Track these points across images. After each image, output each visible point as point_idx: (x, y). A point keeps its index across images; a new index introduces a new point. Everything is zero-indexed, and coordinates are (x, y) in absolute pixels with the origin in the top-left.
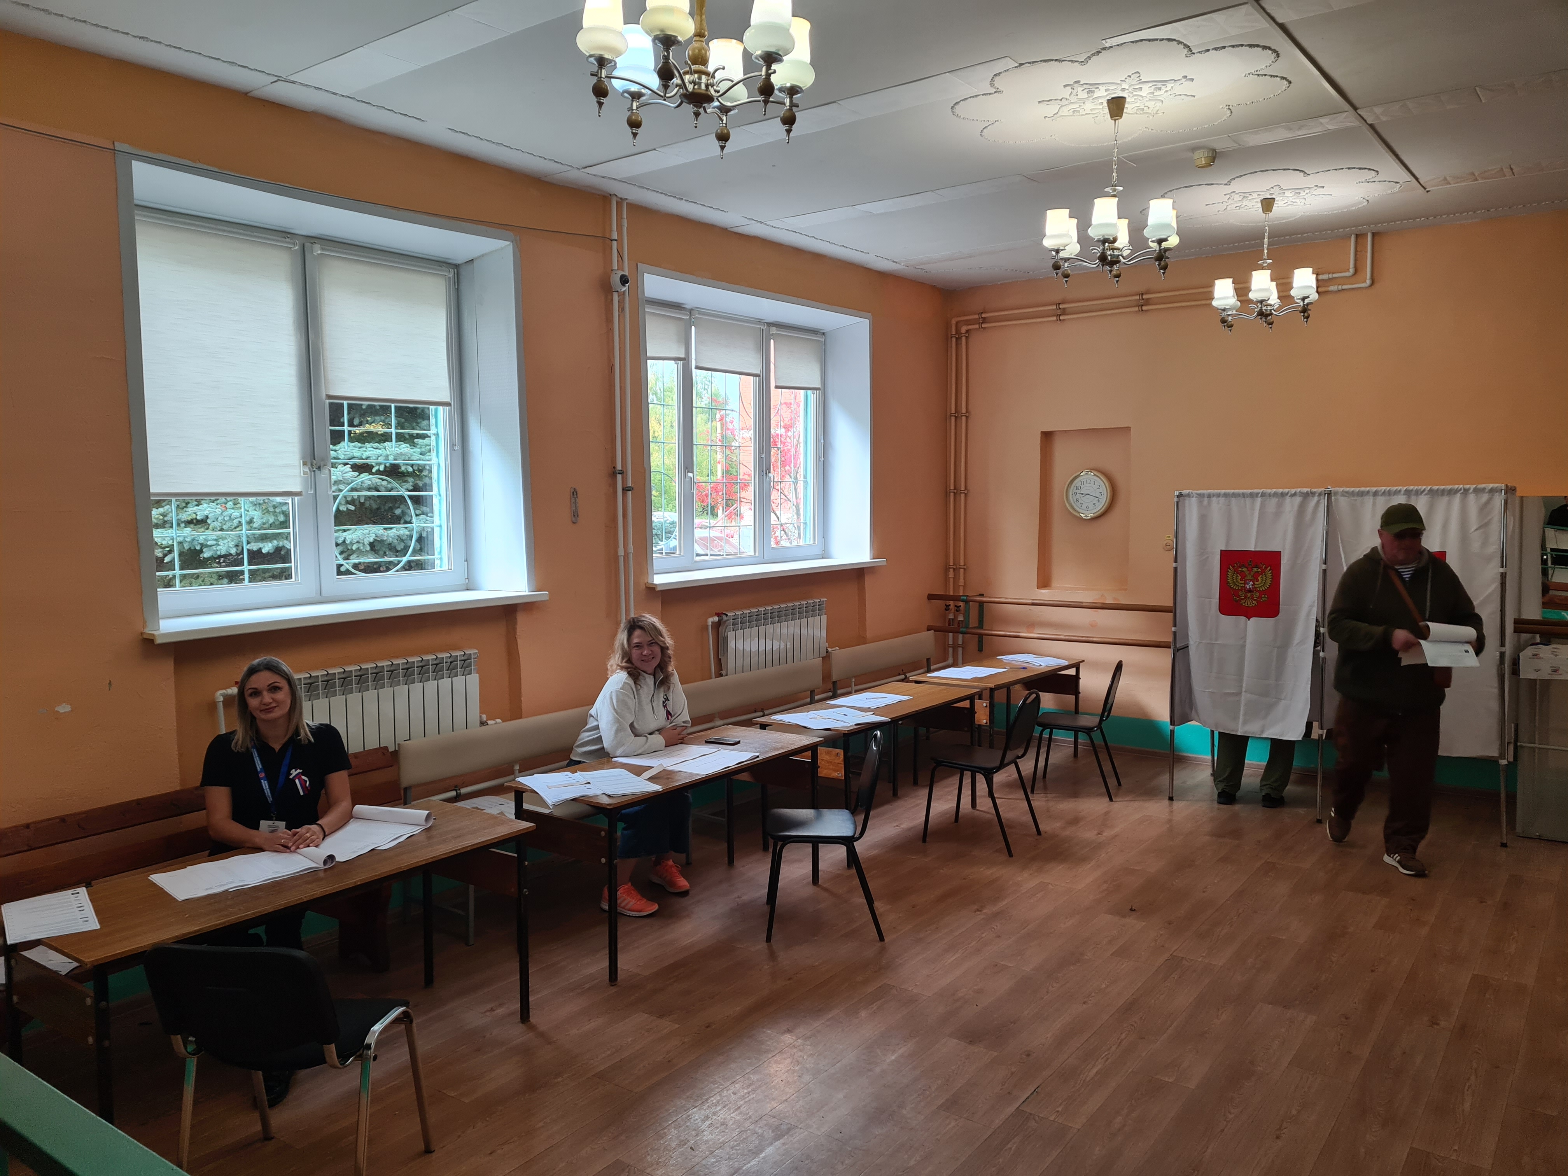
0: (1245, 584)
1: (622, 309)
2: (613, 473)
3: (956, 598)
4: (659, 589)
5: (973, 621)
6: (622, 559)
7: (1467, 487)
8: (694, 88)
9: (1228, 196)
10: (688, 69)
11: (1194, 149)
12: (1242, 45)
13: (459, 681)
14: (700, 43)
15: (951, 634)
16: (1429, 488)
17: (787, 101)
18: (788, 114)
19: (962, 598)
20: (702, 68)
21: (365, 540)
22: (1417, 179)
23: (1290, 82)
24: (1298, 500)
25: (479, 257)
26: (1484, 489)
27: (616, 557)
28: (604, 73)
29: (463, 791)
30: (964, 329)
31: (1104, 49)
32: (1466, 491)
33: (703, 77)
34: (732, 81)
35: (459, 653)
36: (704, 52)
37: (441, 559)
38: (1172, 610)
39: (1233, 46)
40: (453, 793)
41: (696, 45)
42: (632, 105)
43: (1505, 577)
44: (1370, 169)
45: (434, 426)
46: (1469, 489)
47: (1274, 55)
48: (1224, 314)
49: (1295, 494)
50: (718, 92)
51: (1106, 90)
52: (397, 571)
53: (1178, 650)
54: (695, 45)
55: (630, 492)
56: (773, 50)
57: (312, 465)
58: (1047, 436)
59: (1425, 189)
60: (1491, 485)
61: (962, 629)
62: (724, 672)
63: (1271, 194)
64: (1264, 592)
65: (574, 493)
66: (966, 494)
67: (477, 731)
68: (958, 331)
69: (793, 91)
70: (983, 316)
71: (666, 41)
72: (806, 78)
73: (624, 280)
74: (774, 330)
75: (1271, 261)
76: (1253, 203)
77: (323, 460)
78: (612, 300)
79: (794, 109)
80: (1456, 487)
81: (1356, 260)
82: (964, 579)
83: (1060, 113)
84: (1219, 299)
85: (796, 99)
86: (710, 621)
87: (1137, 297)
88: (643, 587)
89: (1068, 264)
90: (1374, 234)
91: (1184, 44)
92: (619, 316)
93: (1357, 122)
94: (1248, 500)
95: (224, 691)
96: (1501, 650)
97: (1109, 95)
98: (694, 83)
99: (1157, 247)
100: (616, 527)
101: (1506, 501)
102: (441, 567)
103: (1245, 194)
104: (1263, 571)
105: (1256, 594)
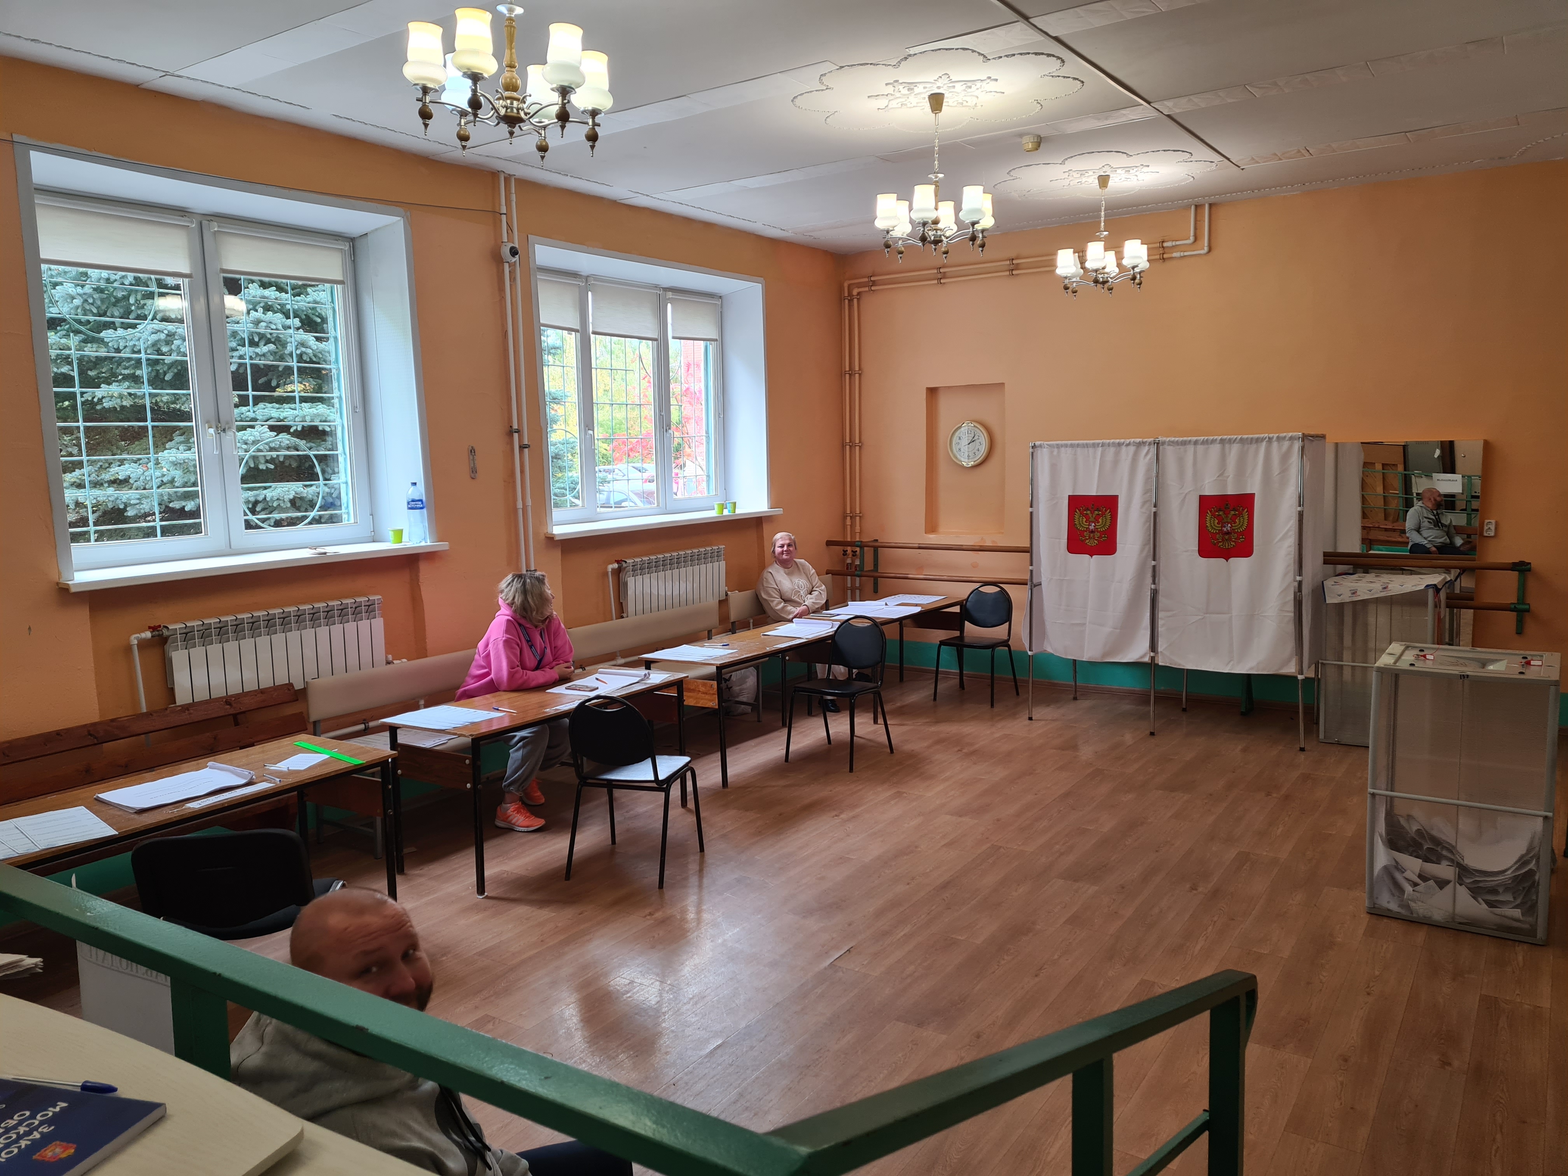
0: (1089, 525)
1: (513, 279)
2: (510, 432)
3: (852, 544)
4: (557, 538)
5: (869, 566)
6: (520, 512)
7: (1271, 435)
8: (506, 111)
9: (1067, 174)
10: (500, 95)
11: (1021, 135)
12: (1029, 53)
13: (364, 624)
14: (510, 73)
15: (849, 578)
16: (1240, 437)
17: (590, 122)
18: (591, 133)
19: (857, 543)
20: (515, 94)
21: (287, 496)
22: (1228, 159)
23: (1083, 82)
24: (1132, 449)
25: (370, 233)
26: (1285, 437)
27: (515, 510)
28: (428, 99)
29: (372, 724)
30: (855, 292)
31: (910, 55)
32: (1270, 439)
33: (515, 102)
34: (541, 105)
35: (363, 599)
36: (514, 80)
37: (348, 513)
38: (1029, 550)
39: (1021, 54)
40: (362, 727)
42: (460, 121)
43: (1302, 515)
44: (1183, 151)
45: (337, 390)
46: (1273, 437)
47: (1059, 61)
48: (1067, 281)
49: (1129, 444)
50: (529, 114)
51: (925, 88)
52: (306, 525)
53: (1035, 586)
54: (507, 74)
55: (526, 450)
56: (566, 84)
57: (217, 427)
58: (932, 392)
59: (1239, 167)
60: (1290, 434)
61: (856, 573)
62: (625, 615)
63: (1104, 172)
64: (1102, 533)
65: (472, 451)
66: (860, 447)
67: (382, 669)
68: (850, 294)
69: (594, 113)
70: (872, 279)
71: (475, 78)
72: (605, 102)
73: (514, 252)
74: (670, 295)
75: (1107, 233)
76: (1090, 180)
77: (227, 423)
78: (503, 270)
79: (596, 128)
80: (1262, 435)
81: (1196, 229)
82: (860, 526)
83: (890, 106)
84: (1062, 267)
85: (598, 119)
86: (610, 567)
87: (1008, 262)
88: (542, 537)
89: (900, 242)
90: (1211, 205)
91: (978, 53)
92: (511, 285)
93: (1156, 114)
94: (1091, 450)
95: (138, 635)
96: (1298, 578)
97: (927, 92)
98: (507, 108)
99: (971, 228)
100: (514, 482)
101: (1303, 448)
102: (348, 521)
103: (1081, 172)
104: (1103, 514)
105: (1097, 535)
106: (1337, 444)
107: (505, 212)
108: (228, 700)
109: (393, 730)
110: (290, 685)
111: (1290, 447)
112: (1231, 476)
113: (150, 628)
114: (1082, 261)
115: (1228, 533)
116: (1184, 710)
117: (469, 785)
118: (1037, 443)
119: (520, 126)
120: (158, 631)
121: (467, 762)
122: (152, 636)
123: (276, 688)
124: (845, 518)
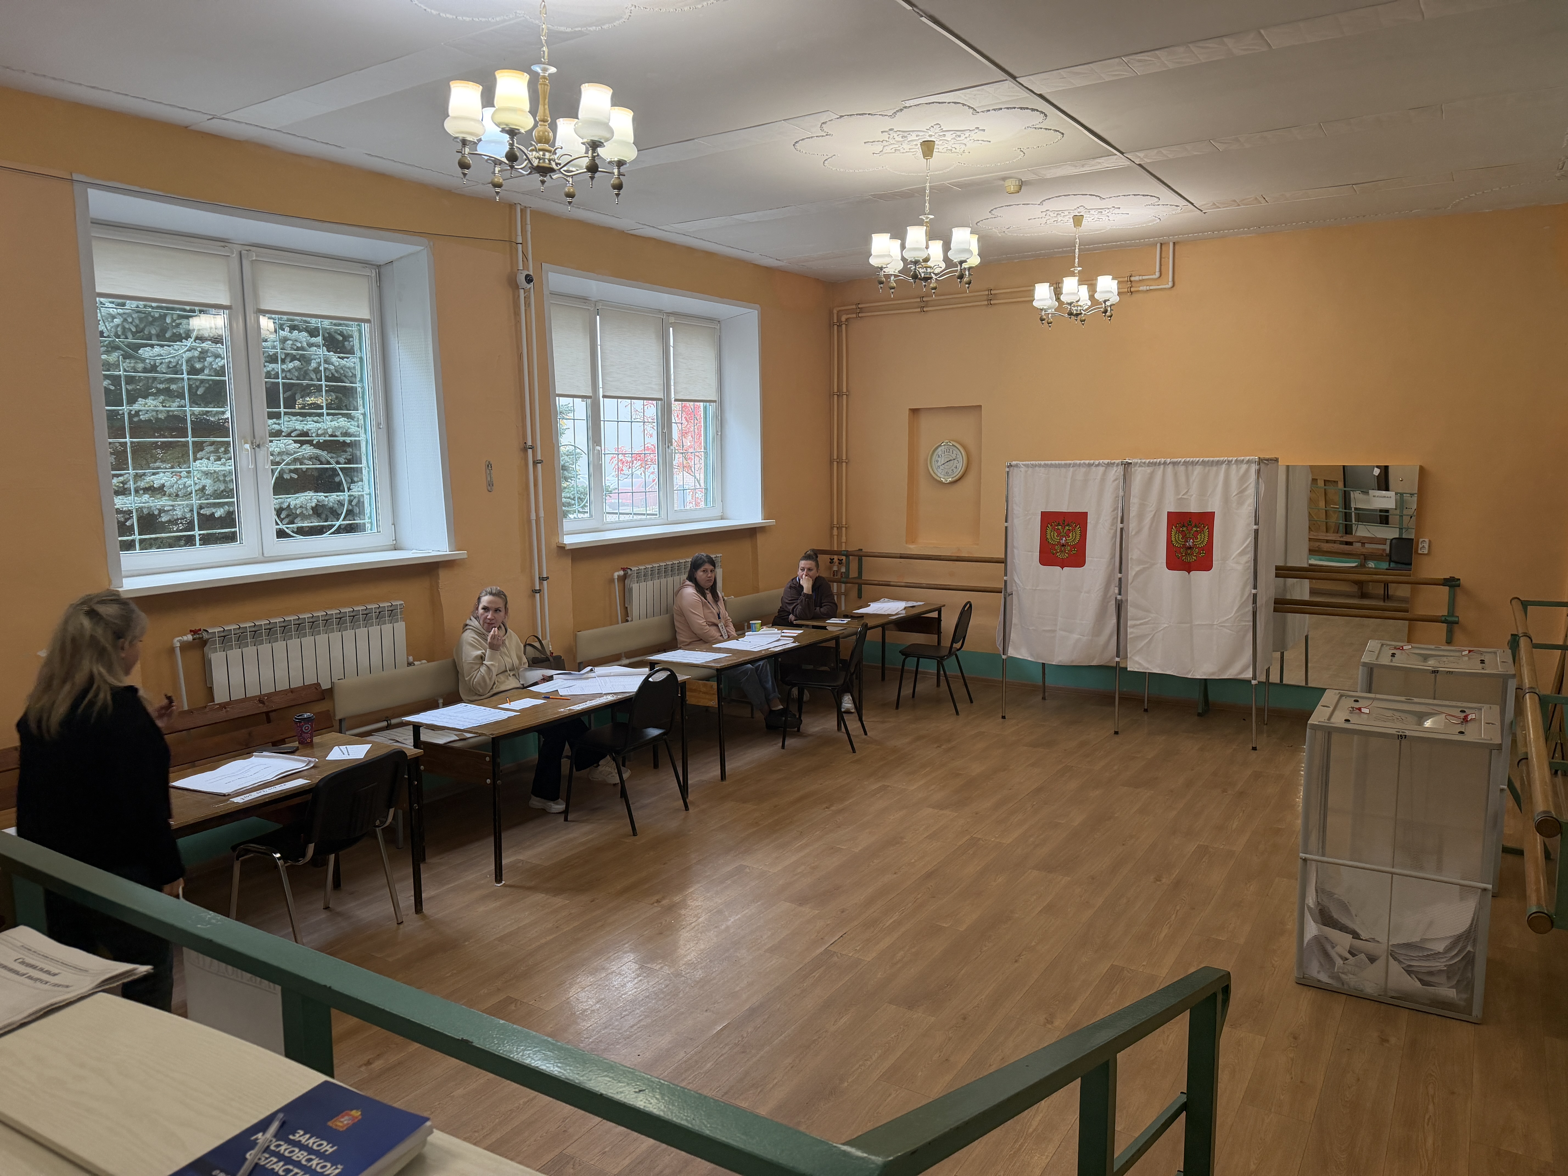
0: (1060, 539)
1: (528, 304)
2: (525, 448)
3: (838, 553)
4: (568, 548)
5: (853, 574)
6: (534, 524)
7: (1230, 459)
8: (539, 162)
9: (1044, 214)
10: (533, 147)
11: (1004, 179)
12: (1015, 108)
13: (387, 628)
14: (543, 127)
15: (835, 584)
16: (1202, 459)
17: (616, 171)
18: (617, 182)
19: (843, 552)
20: (547, 146)
21: (308, 505)
22: (1192, 204)
23: (1063, 134)
24: (1101, 469)
25: (395, 261)
26: (1243, 460)
27: (528, 521)
28: (467, 150)
29: (394, 721)
30: (843, 319)
31: (905, 107)
32: (1230, 462)
33: (547, 153)
34: (571, 156)
35: (386, 604)
36: (546, 133)
37: (371, 523)
38: (1003, 561)
39: (1008, 108)
40: (385, 724)
41: (540, 129)
42: (494, 169)
43: (1258, 533)
44: (1151, 196)
45: (362, 407)
46: (1232, 461)
47: (1042, 115)
48: (1043, 313)
49: (1099, 465)
50: (560, 164)
51: (917, 136)
52: (331, 534)
53: (1009, 595)
55: (539, 465)
56: (596, 139)
57: (252, 443)
58: (915, 411)
59: (1202, 211)
60: (1248, 458)
61: (843, 580)
62: (629, 619)
63: (1078, 213)
64: (1074, 546)
65: (489, 465)
66: (847, 463)
67: (403, 670)
68: (839, 320)
69: (620, 163)
70: (858, 306)
71: (512, 133)
72: (630, 154)
73: (529, 279)
74: (672, 319)
75: (1081, 269)
76: (1066, 219)
77: (262, 438)
78: (519, 296)
79: (622, 178)
80: (1222, 459)
81: (1160, 265)
82: (846, 536)
83: (884, 151)
84: (1038, 300)
85: (622, 169)
86: (616, 574)
87: (987, 293)
88: (554, 546)
89: (892, 278)
90: (1174, 243)
91: (969, 106)
92: (525, 310)
93: (1128, 163)
94: (1063, 470)
95: (181, 638)
96: (1254, 591)
97: (919, 139)
98: (539, 159)
99: (959, 267)
100: (528, 495)
101: (1258, 472)
102: (371, 530)
103: (1057, 213)
104: (1074, 529)
105: (1068, 548)
106: (1288, 467)
107: (521, 242)
108: (261, 699)
109: (417, 727)
110: (318, 684)
111: (1247, 471)
112: (1194, 495)
113: (191, 631)
114: (1058, 293)
115: (1190, 548)
116: (1146, 710)
117: (488, 781)
118: (1014, 463)
119: (550, 176)
120: (198, 634)
121: (488, 759)
122: (193, 639)
123: (305, 687)
124: (832, 528)
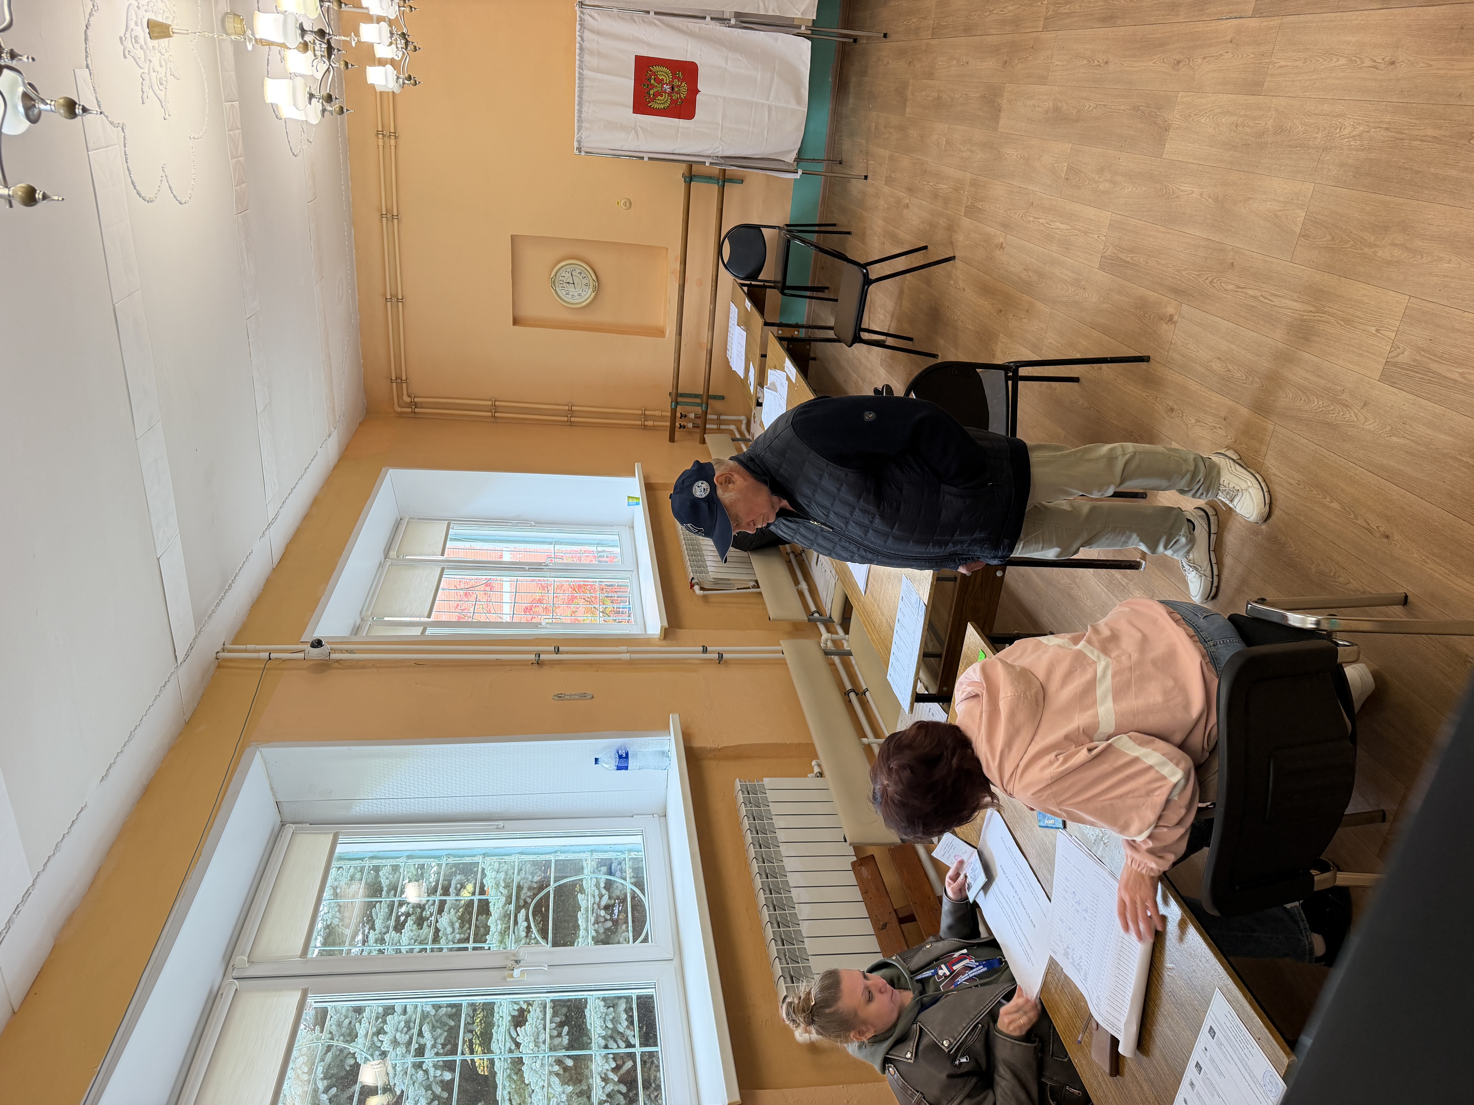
0: (665, 92)
1: (356, 651)
2: (539, 663)
3: (673, 418)
4: (666, 624)
5: (695, 401)
6: (633, 656)
15: (707, 425)
19: (673, 407)
25: (275, 799)
27: (632, 661)
30: (407, 400)
35: (740, 796)
38: (689, 181)
55: (561, 648)
58: (516, 319)
64: (674, 75)
65: (560, 696)
66: (572, 405)
68: (408, 405)
70: (393, 377)
73: (317, 644)
74: (393, 554)
78: (339, 659)
82: (655, 410)
88: (663, 641)
94: (586, 83)
100: (598, 661)
104: (654, 74)
105: (676, 82)
107: (268, 653)
110: (854, 868)
118: (576, 145)
123: (861, 884)
124: (645, 427)
